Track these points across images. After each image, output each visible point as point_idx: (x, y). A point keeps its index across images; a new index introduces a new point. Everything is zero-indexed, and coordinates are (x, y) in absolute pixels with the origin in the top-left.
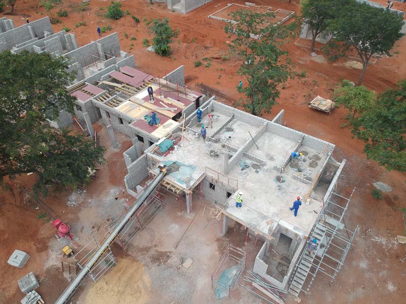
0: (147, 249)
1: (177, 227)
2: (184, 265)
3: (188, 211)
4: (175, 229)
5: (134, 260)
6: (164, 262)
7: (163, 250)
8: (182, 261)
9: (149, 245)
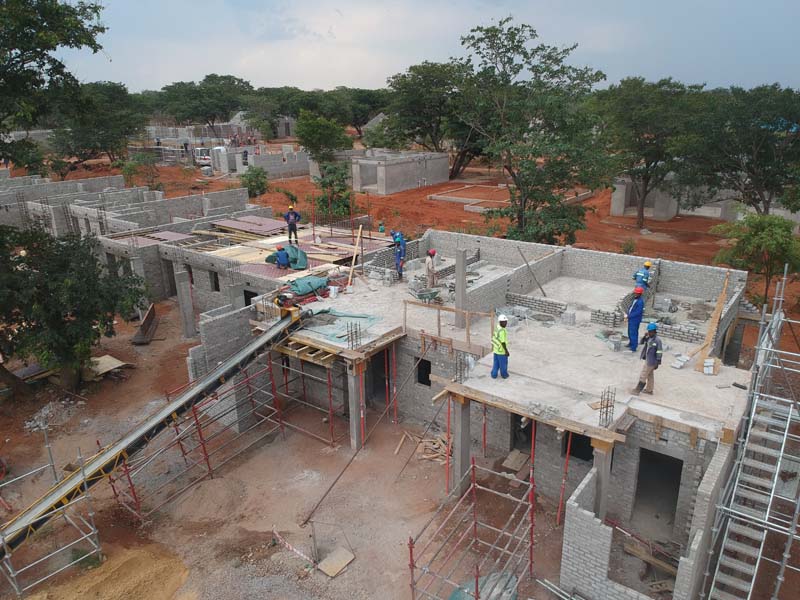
0: (211, 527)
1: (315, 476)
2: (321, 566)
3: (354, 442)
4: (308, 482)
5: (164, 553)
6: (259, 559)
7: (261, 527)
8: (318, 556)
9: (221, 515)
